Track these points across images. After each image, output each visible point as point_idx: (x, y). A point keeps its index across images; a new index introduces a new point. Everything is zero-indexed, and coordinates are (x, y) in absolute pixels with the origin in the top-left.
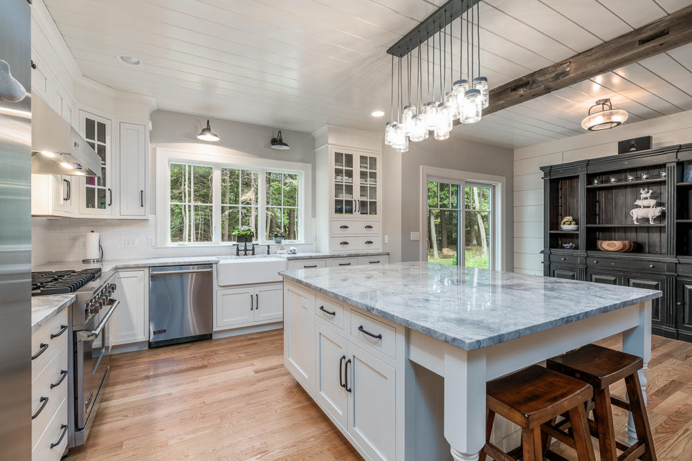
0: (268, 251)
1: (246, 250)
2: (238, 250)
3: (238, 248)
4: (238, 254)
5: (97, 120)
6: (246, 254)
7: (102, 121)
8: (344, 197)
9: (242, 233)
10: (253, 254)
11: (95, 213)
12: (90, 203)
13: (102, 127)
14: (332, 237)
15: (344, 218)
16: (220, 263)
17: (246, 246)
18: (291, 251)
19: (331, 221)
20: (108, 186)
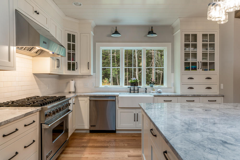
0: (146, 91)
1: (134, 90)
2: (130, 90)
3: (130, 89)
4: (130, 92)
5: (72, 33)
6: (134, 92)
7: (74, 34)
8: (191, 60)
9: (133, 81)
10: (138, 92)
11: (71, 73)
12: (69, 68)
13: (74, 36)
14: (182, 84)
15: (191, 73)
16: (119, 96)
17: (134, 88)
18: (158, 91)
19: (182, 75)
20: (76, 61)
